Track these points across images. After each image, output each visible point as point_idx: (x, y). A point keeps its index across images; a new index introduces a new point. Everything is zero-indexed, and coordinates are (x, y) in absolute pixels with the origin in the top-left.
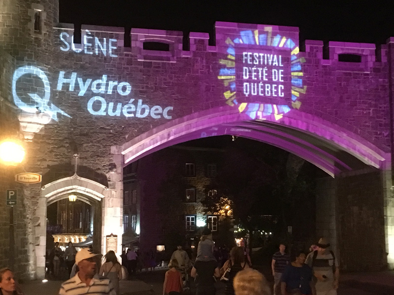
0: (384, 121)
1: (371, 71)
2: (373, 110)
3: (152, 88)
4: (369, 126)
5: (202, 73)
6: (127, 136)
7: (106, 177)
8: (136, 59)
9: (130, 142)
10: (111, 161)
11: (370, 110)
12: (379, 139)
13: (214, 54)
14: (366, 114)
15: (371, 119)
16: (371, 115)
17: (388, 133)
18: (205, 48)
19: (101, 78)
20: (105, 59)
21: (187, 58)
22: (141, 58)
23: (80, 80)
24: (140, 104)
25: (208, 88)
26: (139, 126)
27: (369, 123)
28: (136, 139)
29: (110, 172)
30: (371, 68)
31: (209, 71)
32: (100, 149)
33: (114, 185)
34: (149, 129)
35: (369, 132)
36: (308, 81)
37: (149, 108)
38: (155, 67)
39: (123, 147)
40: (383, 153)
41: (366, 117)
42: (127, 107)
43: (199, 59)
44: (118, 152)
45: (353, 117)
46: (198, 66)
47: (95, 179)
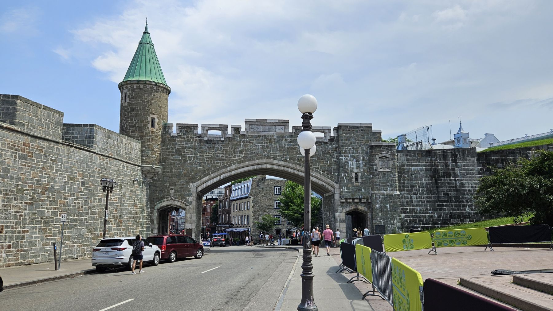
0: (335, 167)
2: (329, 162)
3: (211, 153)
4: (327, 170)
5: (237, 145)
6: (198, 178)
8: (204, 139)
9: (199, 181)
10: (190, 191)
11: (328, 162)
12: (332, 177)
13: (244, 135)
14: (325, 164)
15: (328, 166)
16: (328, 164)
17: (337, 173)
18: (239, 132)
19: (185, 149)
20: (188, 139)
21: (230, 138)
22: (206, 139)
23: (175, 151)
24: (205, 162)
25: (240, 153)
26: (204, 173)
27: (327, 168)
28: (203, 179)
29: (189, 196)
30: (328, 140)
31: (241, 144)
32: (184, 185)
33: (191, 203)
34: (210, 174)
35: (327, 174)
36: (294, 147)
37: (210, 164)
38: (213, 143)
39: (196, 184)
40: (335, 184)
41: (326, 165)
42: (198, 163)
43: (236, 138)
44: (193, 186)
45: (318, 165)
46: (235, 142)
47: (182, 200)
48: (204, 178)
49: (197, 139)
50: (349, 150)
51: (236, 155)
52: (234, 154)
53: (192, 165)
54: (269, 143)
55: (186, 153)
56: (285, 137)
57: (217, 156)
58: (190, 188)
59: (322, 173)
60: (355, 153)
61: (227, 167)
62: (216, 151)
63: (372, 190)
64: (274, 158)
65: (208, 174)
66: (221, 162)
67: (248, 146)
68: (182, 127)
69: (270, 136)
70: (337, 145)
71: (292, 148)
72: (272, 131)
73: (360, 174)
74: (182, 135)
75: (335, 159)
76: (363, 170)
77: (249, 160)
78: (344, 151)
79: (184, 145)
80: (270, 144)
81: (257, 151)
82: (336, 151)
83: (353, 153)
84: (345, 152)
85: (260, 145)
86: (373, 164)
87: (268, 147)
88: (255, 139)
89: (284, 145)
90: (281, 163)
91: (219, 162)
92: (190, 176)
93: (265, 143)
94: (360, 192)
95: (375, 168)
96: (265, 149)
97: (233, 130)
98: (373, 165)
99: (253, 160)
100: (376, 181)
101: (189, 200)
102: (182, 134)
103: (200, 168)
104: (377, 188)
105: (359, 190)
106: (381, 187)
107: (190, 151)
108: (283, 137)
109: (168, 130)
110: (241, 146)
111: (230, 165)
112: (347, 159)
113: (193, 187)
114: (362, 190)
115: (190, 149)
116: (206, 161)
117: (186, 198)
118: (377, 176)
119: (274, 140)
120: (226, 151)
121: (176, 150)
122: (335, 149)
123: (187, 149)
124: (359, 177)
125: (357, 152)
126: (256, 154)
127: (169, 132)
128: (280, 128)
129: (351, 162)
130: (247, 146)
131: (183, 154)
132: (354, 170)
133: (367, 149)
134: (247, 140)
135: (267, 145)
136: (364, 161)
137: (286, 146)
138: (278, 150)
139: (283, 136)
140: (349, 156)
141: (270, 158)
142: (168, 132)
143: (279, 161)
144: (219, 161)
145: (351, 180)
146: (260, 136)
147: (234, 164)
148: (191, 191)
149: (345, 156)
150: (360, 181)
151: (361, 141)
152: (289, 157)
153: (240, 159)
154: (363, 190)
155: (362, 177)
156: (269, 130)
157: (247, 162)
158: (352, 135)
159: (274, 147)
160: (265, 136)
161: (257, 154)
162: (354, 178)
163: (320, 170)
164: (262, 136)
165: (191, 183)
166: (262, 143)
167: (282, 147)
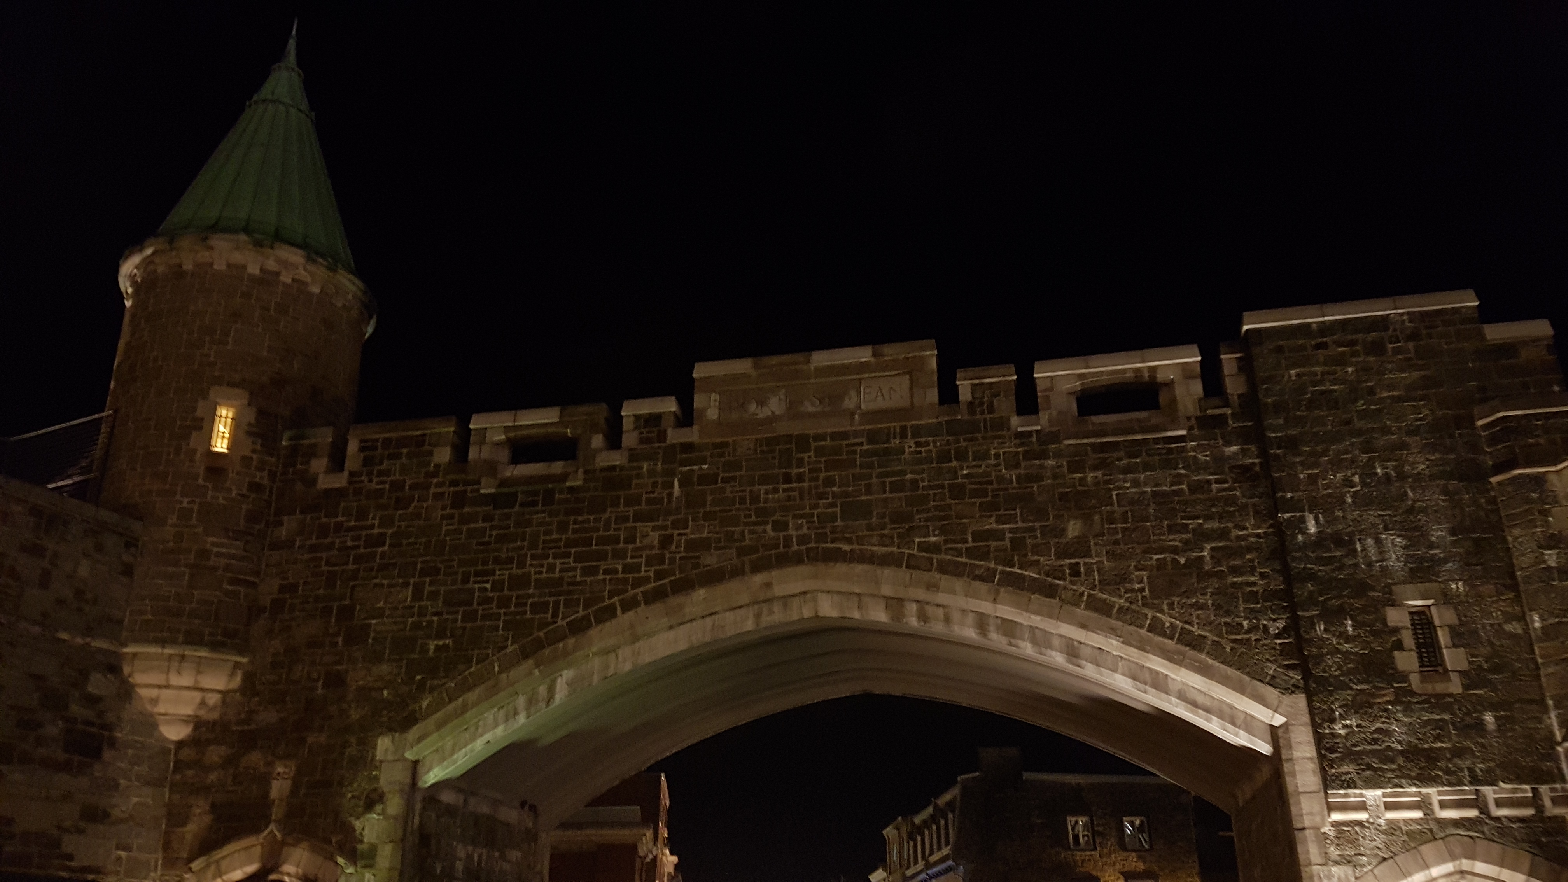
0: (1262, 582)
1: (1190, 429)
2: (1214, 549)
3: (510, 560)
5: (650, 502)
6: (425, 704)
7: (355, 831)
8: (478, 491)
9: (431, 721)
12: (1248, 646)
13: (686, 446)
14: (1187, 565)
15: (1207, 579)
16: (1208, 566)
18: (661, 436)
19: (379, 550)
20: (397, 500)
21: (612, 467)
22: (488, 486)
23: (327, 565)
24: (475, 606)
25: (665, 543)
26: (463, 669)
28: (450, 708)
30: (1189, 418)
31: (670, 495)
32: (350, 747)
34: (491, 676)
36: (972, 483)
37: (495, 617)
38: (522, 505)
40: (1273, 695)
42: (435, 619)
43: (644, 465)
46: (641, 485)
48: (460, 701)
49: (443, 494)
51: (641, 557)
52: (634, 550)
54: (822, 475)
55: (383, 567)
56: (918, 433)
57: (540, 573)
58: (378, 766)
59: (1173, 626)
60: (1386, 475)
61: (590, 628)
62: (534, 546)
64: (856, 557)
65: (483, 677)
66: (557, 604)
67: (710, 498)
68: (377, 440)
69: (832, 434)
71: (958, 490)
72: (842, 408)
74: (370, 480)
77: (713, 578)
78: (1303, 476)
79: (376, 531)
80: (829, 482)
81: (756, 523)
83: (1371, 480)
84: (1312, 480)
85: (776, 491)
87: (820, 496)
89: (910, 476)
90: (901, 578)
91: (545, 605)
92: (388, 692)
93: (800, 478)
94: (1471, 737)
96: (804, 508)
97: (631, 428)
99: (735, 574)
101: (362, 840)
102: (370, 474)
103: (441, 642)
105: (1459, 727)
107: (401, 556)
108: (904, 436)
109: (308, 462)
110: (670, 501)
111: (606, 615)
112: (1332, 522)
113: (391, 758)
114: (1480, 725)
115: (401, 545)
116: (480, 604)
117: (346, 829)
119: (855, 453)
120: (587, 542)
121: (332, 561)
123: (386, 548)
124: (1443, 637)
127: (312, 471)
128: (886, 391)
129: (1369, 540)
130: (704, 505)
131: (362, 574)
134: (705, 467)
135: (817, 487)
137: (923, 480)
139: (903, 429)
141: (829, 556)
142: (305, 471)
143: (886, 571)
144: (551, 595)
145: (1388, 661)
146: (772, 442)
147: (628, 606)
148: (381, 782)
149: (1315, 505)
152: (946, 542)
153: (659, 575)
154: (1489, 720)
155: (1465, 635)
157: (701, 592)
160: (801, 441)
162: (1408, 640)
164: (783, 439)
165: (386, 733)
166: (787, 478)
167: (898, 486)
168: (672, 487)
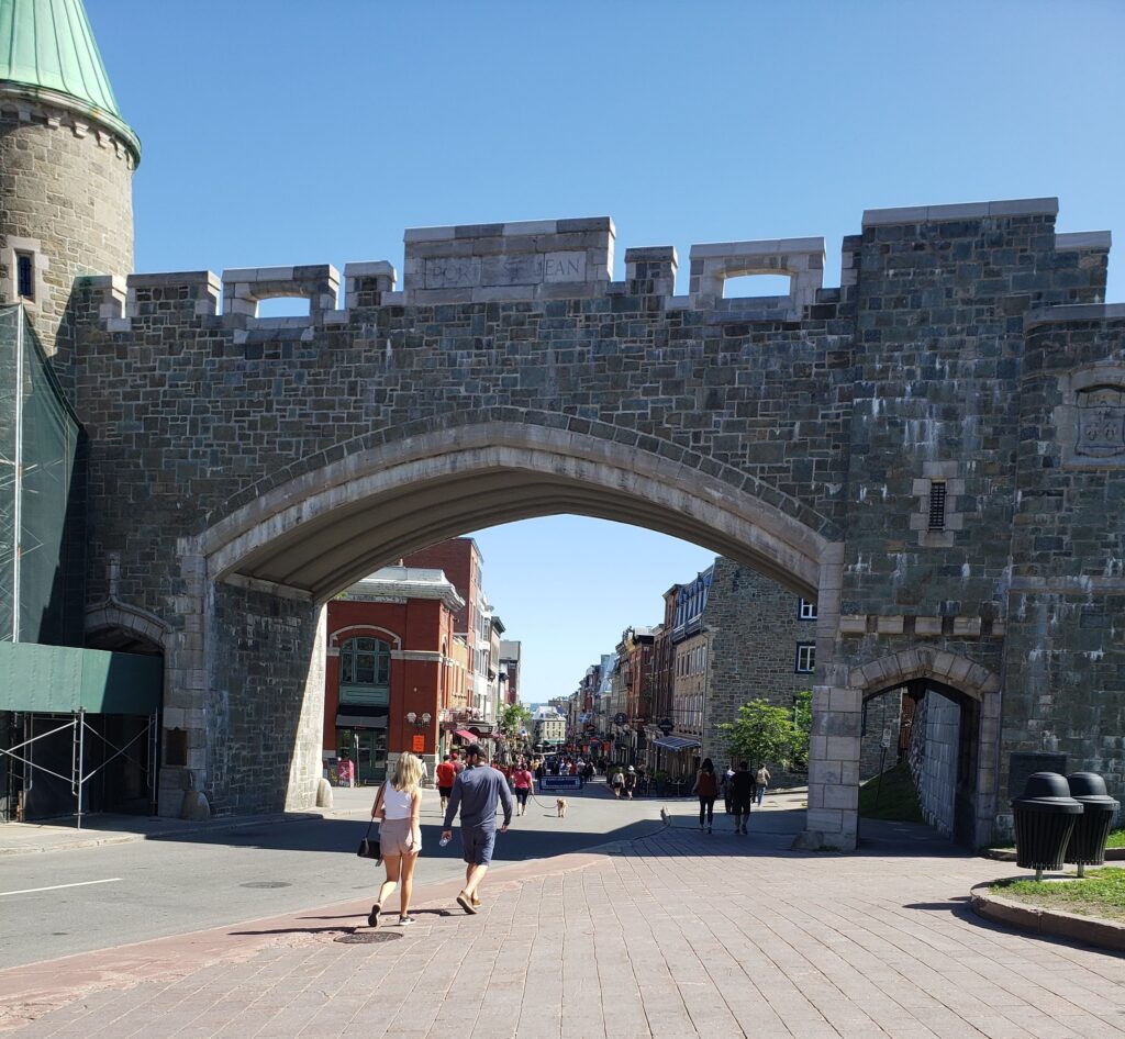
0: (832, 452)
1: (805, 317)
2: (802, 425)
3: (260, 404)
4: (786, 470)
5: (368, 360)
6: (208, 516)
7: (168, 605)
8: (232, 341)
9: (213, 529)
10: (176, 571)
11: (793, 425)
12: (811, 503)
13: (398, 311)
14: (780, 437)
15: (795, 449)
16: (796, 439)
17: (839, 487)
18: (377, 299)
19: (162, 389)
20: (171, 346)
21: (337, 327)
22: (240, 337)
23: (124, 399)
24: (237, 441)
25: (380, 397)
26: (231, 491)
27: (788, 461)
28: (226, 520)
29: (175, 593)
30: (806, 308)
31: (384, 354)
32: (157, 544)
33: (183, 623)
34: (253, 497)
35: (782, 487)
36: (627, 357)
37: (252, 451)
38: (268, 356)
39: (200, 539)
40: (821, 542)
41: (781, 446)
42: (209, 450)
43: (364, 326)
44: (190, 550)
45: (744, 447)
46: (360, 344)
47: (147, 609)
48: (233, 516)
49: (205, 342)
50: (908, 360)
51: (361, 408)
52: (356, 401)
53: (186, 457)
54: (508, 343)
55: (166, 404)
56: (588, 306)
57: (284, 417)
58: (179, 560)
59: (760, 486)
60: (942, 370)
61: (325, 465)
62: (278, 393)
63: (1016, 572)
64: (530, 418)
65: (248, 498)
66: (298, 443)
67: (415, 359)
68: (149, 290)
69: (517, 305)
70: (850, 337)
71: (616, 363)
72: (529, 281)
73: (957, 488)
74: (148, 327)
75: (834, 411)
76: (978, 462)
77: (417, 429)
78: (878, 366)
79: (157, 373)
80: (513, 350)
81: (453, 384)
82: (844, 365)
83: (929, 373)
84: (885, 370)
85: (469, 356)
86: (1035, 429)
87: (505, 362)
88: (447, 326)
89: (578, 348)
90: (564, 439)
91: (290, 444)
92: (178, 505)
93: (489, 345)
94: (950, 579)
95: (1041, 452)
96: (491, 372)
97: (352, 289)
98: (1033, 433)
99: (435, 427)
100: (1044, 522)
101: (174, 611)
102: (147, 321)
103: (215, 469)
104: (1043, 558)
105: (945, 571)
106: (1069, 555)
107: (179, 395)
108: (576, 310)
109: (97, 308)
110: (384, 360)
111: (336, 455)
112: (892, 407)
113: (188, 554)
114: (959, 572)
115: (177, 386)
116: (240, 440)
117: (162, 603)
118: (1049, 494)
119: (535, 323)
120: (319, 392)
121: (127, 397)
122: (839, 355)
123: (166, 388)
124: (950, 504)
125: (954, 367)
126: (449, 398)
127: (102, 316)
128: (565, 264)
129: (916, 423)
130: (411, 365)
131: (151, 409)
132: (927, 465)
133: (1014, 347)
134: (412, 330)
135: (503, 354)
136: (987, 413)
137: (588, 352)
138: (552, 374)
139: (577, 303)
140: (909, 388)
141: (509, 416)
142: (97, 315)
143: (554, 431)
144: (293, 435)
145: (905, 520)
146: (467, 310)
147: (353, 449)
148: (183, 571)
149: (882, 392)
150: (954, 521)
151: (982, 301)
152: (602, 409)
153: (377, 424)
154: (966, 568)
155: (966, 503)
156: (512, 279)
157: (409, 441)
158: (932, 273)
159: (534, 362)
160: (492, 309)
161: (454, 398)
162: (924, 505)
163: (751, 471)
164: (477, 307)
165: (183, 536)
166: (479, 344)
167: (568, 357)
168: (385, 347)
